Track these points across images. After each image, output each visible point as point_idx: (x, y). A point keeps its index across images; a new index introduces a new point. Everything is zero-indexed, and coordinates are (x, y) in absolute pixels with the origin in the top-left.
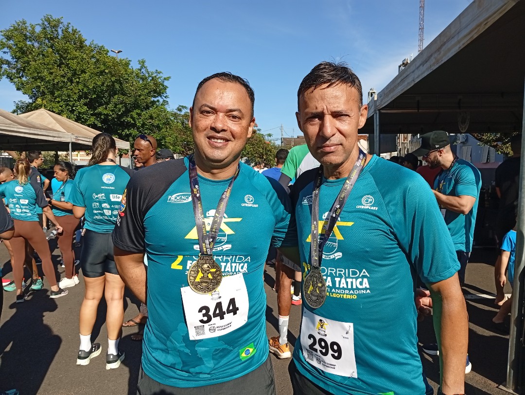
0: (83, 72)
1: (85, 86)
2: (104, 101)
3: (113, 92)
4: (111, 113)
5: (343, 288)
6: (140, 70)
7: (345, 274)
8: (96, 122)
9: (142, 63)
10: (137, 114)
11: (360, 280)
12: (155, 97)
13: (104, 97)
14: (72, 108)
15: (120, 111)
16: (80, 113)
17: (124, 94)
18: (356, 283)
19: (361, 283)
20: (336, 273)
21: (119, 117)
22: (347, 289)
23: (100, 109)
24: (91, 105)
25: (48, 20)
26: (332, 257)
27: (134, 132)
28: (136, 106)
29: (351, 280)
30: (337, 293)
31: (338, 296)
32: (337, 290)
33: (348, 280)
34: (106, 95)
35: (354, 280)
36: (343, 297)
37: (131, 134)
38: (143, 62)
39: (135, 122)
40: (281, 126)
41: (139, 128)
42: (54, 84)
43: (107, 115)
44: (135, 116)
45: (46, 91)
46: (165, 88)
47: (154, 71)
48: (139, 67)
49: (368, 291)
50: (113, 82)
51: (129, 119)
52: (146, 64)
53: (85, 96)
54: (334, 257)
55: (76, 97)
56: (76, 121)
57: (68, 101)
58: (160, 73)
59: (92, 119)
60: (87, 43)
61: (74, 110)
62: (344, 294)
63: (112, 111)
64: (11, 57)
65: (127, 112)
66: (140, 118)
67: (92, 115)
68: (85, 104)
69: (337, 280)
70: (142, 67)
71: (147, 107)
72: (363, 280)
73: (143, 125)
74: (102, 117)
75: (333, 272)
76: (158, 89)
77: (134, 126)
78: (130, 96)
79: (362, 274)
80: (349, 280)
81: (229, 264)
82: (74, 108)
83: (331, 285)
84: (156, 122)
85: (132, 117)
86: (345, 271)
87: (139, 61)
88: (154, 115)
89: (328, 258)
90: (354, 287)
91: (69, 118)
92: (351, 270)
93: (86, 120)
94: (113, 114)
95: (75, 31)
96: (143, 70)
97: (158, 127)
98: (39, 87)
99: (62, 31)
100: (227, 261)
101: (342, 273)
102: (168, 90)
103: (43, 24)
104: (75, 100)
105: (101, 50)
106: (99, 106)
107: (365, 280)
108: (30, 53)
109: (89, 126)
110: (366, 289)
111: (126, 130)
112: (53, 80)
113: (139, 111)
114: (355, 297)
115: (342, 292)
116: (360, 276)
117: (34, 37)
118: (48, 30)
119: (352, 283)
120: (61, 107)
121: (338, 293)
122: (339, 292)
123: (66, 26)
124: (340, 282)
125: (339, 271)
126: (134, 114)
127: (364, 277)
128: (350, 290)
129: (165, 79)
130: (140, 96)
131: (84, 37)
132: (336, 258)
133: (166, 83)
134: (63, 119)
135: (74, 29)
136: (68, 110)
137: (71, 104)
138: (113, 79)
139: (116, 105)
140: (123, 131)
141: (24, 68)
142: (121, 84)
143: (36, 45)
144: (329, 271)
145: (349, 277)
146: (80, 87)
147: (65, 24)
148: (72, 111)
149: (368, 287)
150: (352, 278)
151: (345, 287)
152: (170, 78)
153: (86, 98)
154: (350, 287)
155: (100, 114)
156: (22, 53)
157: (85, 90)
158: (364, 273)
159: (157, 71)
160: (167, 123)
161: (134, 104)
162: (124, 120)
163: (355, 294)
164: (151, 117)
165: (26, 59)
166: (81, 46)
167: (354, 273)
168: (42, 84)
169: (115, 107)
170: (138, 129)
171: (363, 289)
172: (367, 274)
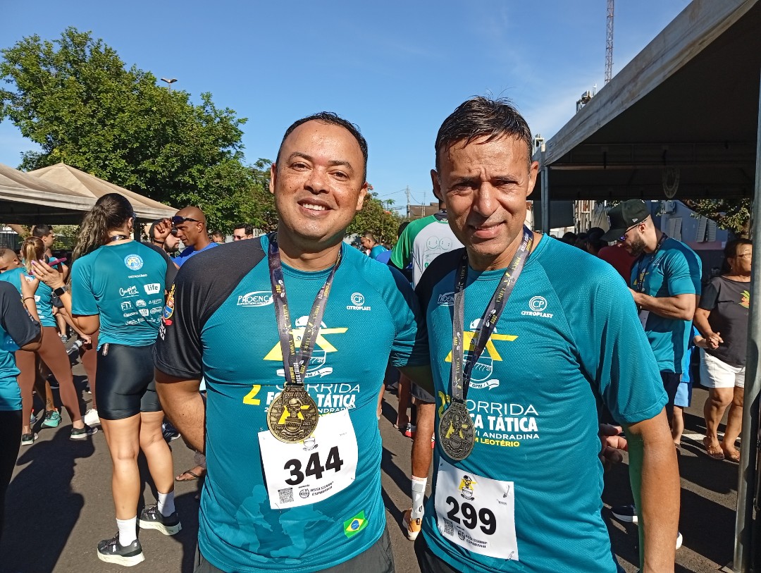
0: (121, 110)
1: (123, 130)
2: (151, 152)
3: (163, 139)
4: (161, 170)
5: (500, 432)
6: (204, 108)
7: (502, 410)
8: (139, 183)
9: (207, 98)
10: (199, 171)
11: (525, 419)
12: (224, 146)
13: (150, 146)
14: (104, 163)
15: (173, 167)
16: (115, 169)
17: (179, 142)
18: (519, 425)
19: (526, 425)
20: (489, 409)
21: (173, 175)
22: (506, 432)
23: (145, 164)
24: (131, 158)
25: (71, 35)
26: (484, 385)
27: (193, 196)
28: (197, 159)
29: (511, 419)
30: (490, 439)
31: (492, 442)
32: (491, 434)
33: (506, 419)
34: (154, 143)
35: (516, 419)
36: (499, 443)
37: (189, 200)
38: (209, 96)
39: (196, 183)
40: (407, 189)
41: (202, 192)
42: (77, 128)
43: (155, 173)
44: (196, 174)
45: (66, 138)
46: (240, 134)
47: (224, 109)
48: (202, 103)
49: (536, 436)
50: (164, 125)
51: (187, 178)
52: (212, 100)
53: (124, 144)
54: (486, 385)
55: (109, 146)
56: (110, 181)
57: (99, 152)
58: (232, 112)
59: (134, 178)
60: (127, 68)
61: (107, 165)
62: (501, 440)
63: (163, 166)
64: (17, 88)
65: (184, 168)
66: (203, 177)
67: (133, 172)
68: (123, 157)
69: (491, 419)
70: (206, 104)
71: (214, 162)
72: (528, 420)
73: (207, 187)
74: (148, 175)
75: (485, 408)
76: (229, 135)
77: (193, 188)
78: (189, 146)
79: (527, 411)
80: (509, 420)
81: (329, 397)
82: (107, 162)
83: (482, 427)
84: (225, 183)
85: (191, 176)
86: (503, 406)
87: (202, 94)
88: (223, 173)
89: (477, 387)
90: (517, 430)
91: (100, 177)
92: (511, 405)
93: (124, 180)
94: (164, 171)
95: (108, 51)
96: (208, 108)
97: (229, 190)
98: (56, 132)
99: (91, 51)
100: (326, 392)
101: (498, 409)
102: (243, 137)
103: (64, 40)
104: (109, 151)
105: (148, 79)
106: (143, 160)
107: (532, 420)
108: (46, 83)
109: (128, 188)
110: (533, 433)
111: (183, 195)
112: (76, 121)
113: (201, 167)
114: (516, 444)
115: (499, 436)
116: (525, 414)
117: (49, 60)
118: (71, 49)
119: (513, 423)
120: (89, 160)
121: (492, 438)
122: (494, 437)
123: (95, 44)
124: (495, 423)
125: (494, 406)
126: (194, 171)
127: (530, 415)
128: (509, 434)
129: (239, 121)
130: (202, 145)
131: (122, 59)
132: (491, 387)
133: (241, 127)
134: (91, 177)
135: (108, 48)
136: (98, 164)
137: (103, 156)
138: (164, 120)
139: (168, 157)
140: (177, 196)
141: (36, 103)
142: (175, 127)
143: (53, 71)
144: (479, 406)
145: (509, 415)
146: (116, 132)
147: (95, 41)
148: (104, 167)
149: (536, 430)
150: (514, 417)
151: (503, 429)
152: (246, 119)
153: (124, 147)
154: (509, 429)
155: (145, 171)
156: (32, 82)
157: (123, 136)
158: (531, 410)
159: (227, 109)
160: (242, 184)
161: (194, 156)
162: (179, 180)
163: (516, 440)
164: (219, 176)
165: (39, 91)
166: (118, 74)
167: (517, 410)
168: (61, 128)
169: (167, 161)
170: (200, 192)
171: (529, 433)
172: (534, 411)
